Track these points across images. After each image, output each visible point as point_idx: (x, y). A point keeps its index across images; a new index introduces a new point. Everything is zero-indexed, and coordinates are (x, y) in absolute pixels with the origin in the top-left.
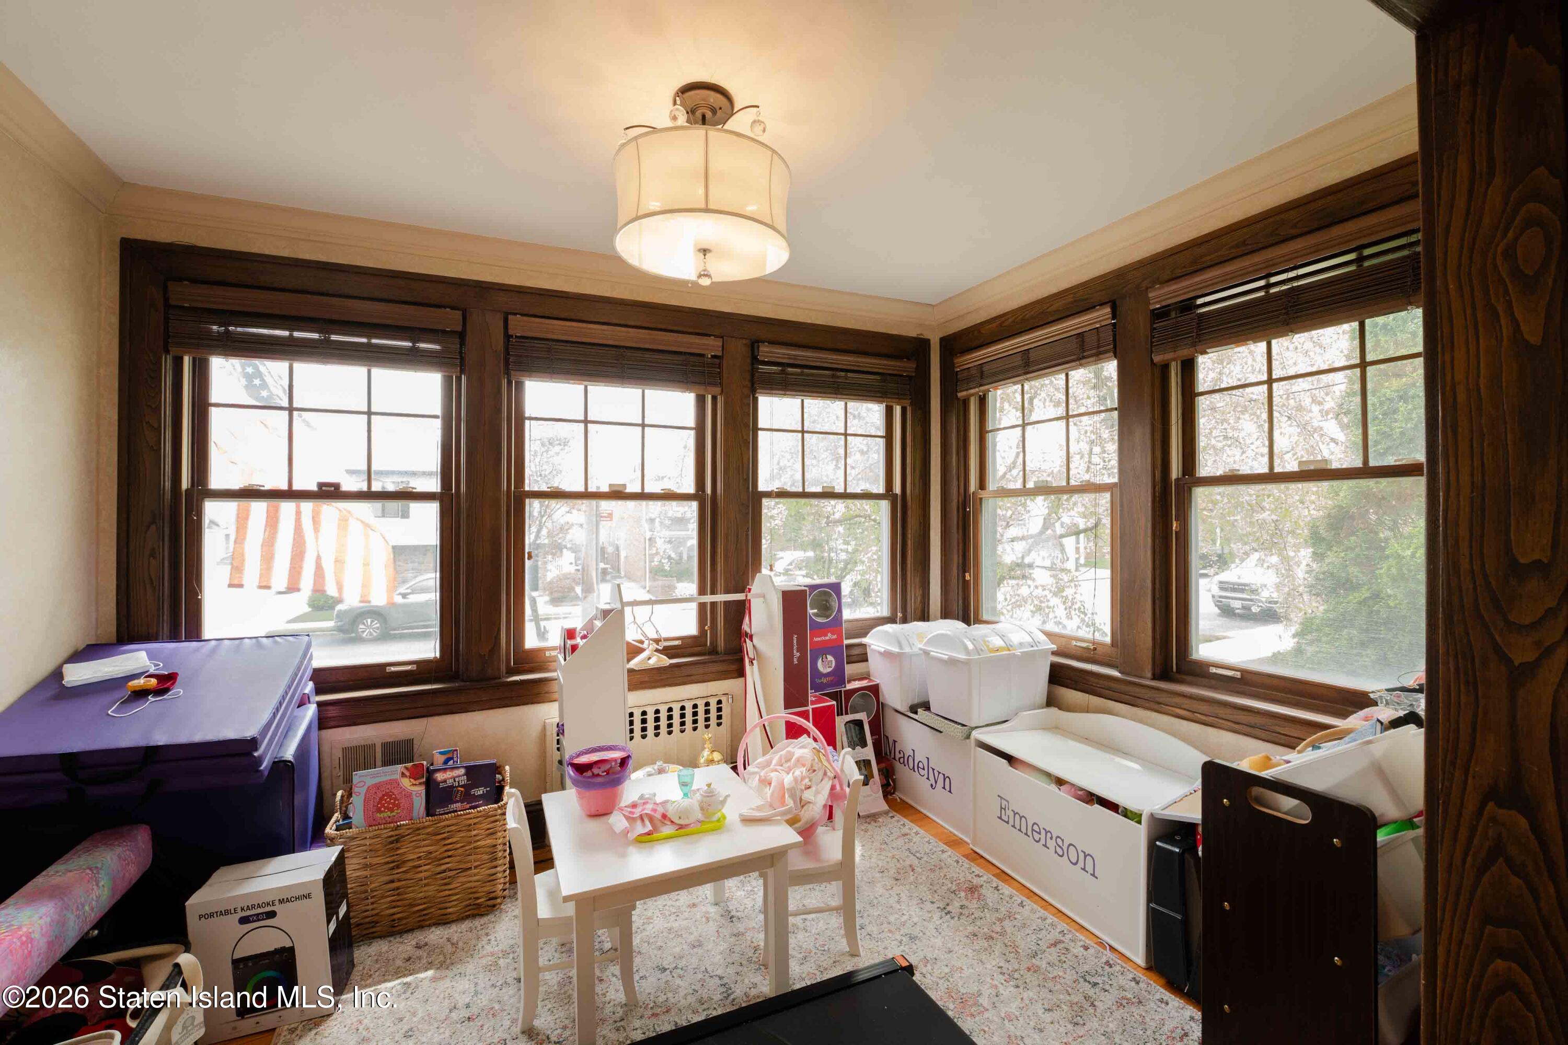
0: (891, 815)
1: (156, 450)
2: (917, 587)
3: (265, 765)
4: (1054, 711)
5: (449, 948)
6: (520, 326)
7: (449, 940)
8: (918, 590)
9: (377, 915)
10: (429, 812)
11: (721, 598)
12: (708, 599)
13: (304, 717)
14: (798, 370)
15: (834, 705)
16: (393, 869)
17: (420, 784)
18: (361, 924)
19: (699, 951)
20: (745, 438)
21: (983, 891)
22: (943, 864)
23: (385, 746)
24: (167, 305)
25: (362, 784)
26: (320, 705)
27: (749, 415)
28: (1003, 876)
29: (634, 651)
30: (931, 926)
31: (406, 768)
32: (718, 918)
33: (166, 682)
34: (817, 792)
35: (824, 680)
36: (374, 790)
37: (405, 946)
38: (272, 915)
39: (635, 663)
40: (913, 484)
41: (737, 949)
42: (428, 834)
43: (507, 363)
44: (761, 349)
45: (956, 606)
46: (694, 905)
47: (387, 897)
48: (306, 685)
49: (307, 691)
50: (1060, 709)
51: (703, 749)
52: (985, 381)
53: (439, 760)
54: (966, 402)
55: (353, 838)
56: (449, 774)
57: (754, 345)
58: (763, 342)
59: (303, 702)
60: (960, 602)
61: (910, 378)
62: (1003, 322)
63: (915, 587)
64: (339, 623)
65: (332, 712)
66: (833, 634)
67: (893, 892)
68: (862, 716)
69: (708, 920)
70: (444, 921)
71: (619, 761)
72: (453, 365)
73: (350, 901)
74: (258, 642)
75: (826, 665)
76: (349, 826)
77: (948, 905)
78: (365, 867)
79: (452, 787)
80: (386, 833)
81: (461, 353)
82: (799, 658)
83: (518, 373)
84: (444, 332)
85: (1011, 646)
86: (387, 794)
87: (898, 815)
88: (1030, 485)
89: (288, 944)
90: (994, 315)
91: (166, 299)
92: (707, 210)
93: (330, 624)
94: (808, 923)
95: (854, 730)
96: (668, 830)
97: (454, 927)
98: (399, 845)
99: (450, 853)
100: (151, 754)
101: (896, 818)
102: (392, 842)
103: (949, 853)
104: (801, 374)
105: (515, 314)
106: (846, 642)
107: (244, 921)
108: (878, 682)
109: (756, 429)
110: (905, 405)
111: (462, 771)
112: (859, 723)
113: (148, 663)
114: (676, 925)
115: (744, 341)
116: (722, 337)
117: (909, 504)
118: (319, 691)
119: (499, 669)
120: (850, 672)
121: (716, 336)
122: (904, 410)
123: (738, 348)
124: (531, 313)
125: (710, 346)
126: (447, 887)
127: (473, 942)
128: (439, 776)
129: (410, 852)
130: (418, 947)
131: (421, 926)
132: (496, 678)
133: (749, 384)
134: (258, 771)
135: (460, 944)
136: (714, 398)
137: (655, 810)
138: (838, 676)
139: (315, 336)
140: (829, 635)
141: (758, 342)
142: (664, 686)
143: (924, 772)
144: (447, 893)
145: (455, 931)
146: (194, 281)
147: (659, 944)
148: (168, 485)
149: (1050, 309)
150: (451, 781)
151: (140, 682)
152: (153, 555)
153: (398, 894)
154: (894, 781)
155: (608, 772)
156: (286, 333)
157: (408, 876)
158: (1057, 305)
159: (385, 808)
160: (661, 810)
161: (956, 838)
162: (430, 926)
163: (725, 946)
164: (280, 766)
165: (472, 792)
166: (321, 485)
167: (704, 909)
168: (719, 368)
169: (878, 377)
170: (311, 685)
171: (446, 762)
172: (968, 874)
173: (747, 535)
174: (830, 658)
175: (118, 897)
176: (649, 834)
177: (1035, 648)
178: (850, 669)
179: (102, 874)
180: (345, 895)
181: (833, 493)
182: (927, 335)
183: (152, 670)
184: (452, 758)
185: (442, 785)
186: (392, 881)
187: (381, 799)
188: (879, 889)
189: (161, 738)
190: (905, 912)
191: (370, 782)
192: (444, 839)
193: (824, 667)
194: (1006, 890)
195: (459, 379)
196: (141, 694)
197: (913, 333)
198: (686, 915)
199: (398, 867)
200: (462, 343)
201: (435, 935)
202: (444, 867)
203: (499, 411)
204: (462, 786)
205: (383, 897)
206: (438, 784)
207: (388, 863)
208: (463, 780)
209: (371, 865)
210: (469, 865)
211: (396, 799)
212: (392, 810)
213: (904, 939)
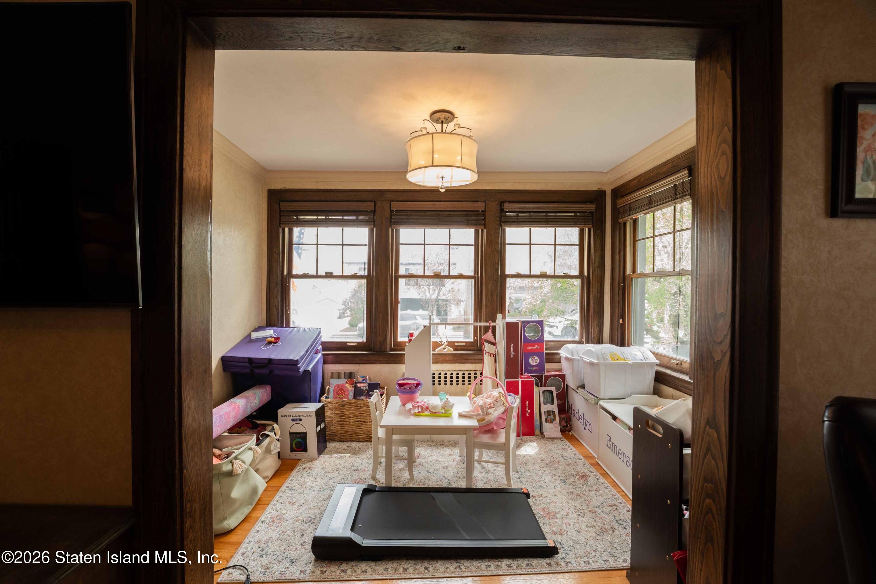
0: (562, 440)
1: (277, 261)
2: (595, 325)
3: (301, 370)
4: (656, 397)
5: (358, 449)
6: (396, 206)
7: (358, 447)
8: (595, 328)
9: (336, 432)
10: (355, 398)
11: (483, 324)
12: (479, 324)
13: (317, 357)
14: (528, 214)
15: (533, 380)
16: (341, 416)
17: (352, 387)
18: (330, 435)
19: (445, 470)
20: (496, 249)
21: (589, 478)
22: (576, 464)
23: (345, 373)
24: (280, 211)
25: (333, 384)
26: (324, 355)
27: (499, 238)
28: (606, 475)
29: (437, 345)
30: (552, 485)
31: (348, 380)
32: (458, 461)
33: (277, 339)
34: (496, 410)
35: (533, 369)
36: (336, 387)
37: (344, 445)
38: (300, 420)
39: (437, 351)
40: (594, 270)
41: (461, 473)
42: (353, 406)
43: (391, 222)
44: (504, 205)
45: (618, 338)
46: (451, 455)
47: (340, 426)
48: (319, 346)
49: (319, 348)
50: (659, 396)
51: (467, 392)
52: (632, 213)
53: (360, 379)
54: (625, 224)
55: (329, 402)
56: (362, 385)
57: (501, 203)
58: (506, 202)
59: (317, 352)
60: (619, 335)
61: (592, 213)
62: (640, 179)
63: (594, 326)
64: (359, 333)
65: (330, 358)
66: (538, 346)
67: (542, 469)
68: (553, 389)
69: (454, 461)
70: (358, 440)
71: (415, 385)
72: (371, 225)
73: (326, 423)
74: (305, 330)
75: (534, 361)
76: (328, 398)
77: (566, 479)
78: (333, 414)
79: (363, 390)
80: (339, 403)
81: (374, 219)
82: (514, 355)
83: (396, 226)
84: (367, 211)
85: (627, 358)
86: (341, 389)
87: (566, 441)
88: (677, 269)
89: (305, 431)
90: (636, 175)
91: (280, 208)
92: (432, 166)
93: (356, 333)
94: (495, 471)
95: (548, 395)
96: (427, 413)
97: (361, 443)
98: (343, 408)
99: (361, 415)
100: (270, 361)
101: (564, 442)
102: (341, 406)
103: (583, 460)
104: (530, 216)
105: (394, 201)
106: (545, 352)
107: (293, 420)
108: (564, 373)
109: (504, 244)
110: (590, 228)
111: (367, 384)
112: (551, 392)
113: (273, 333)
114: (440, 460)
115: (497, 203)
116: (485, 202)
117: (591, 281)
118: (324, 350)
119: (386, 348)
120: (548, 367)
121: (481, 202)
122: (589, 230)
123: (493, 206)
124: (400, 200)
125: (480, 207)
126: (360, 427)
127: (366, 449)
128: (359, 385)
129: (348, 411)
130: (348, 447)
131: (350, 441)
132: (385, 352)
133: (499, 223)
134: (299, 372)
135: (362, 449)
136: (482, 231)
137: (424, 405)
138: (540, 367)
139: (324, 217)
140: (536, 346)
141: (503, 202)
142: (456, 363)
143: (582, 421)
144: (359, 430)
145: (361, 445)
146: (288, 201)
147: (431, 464)
148: (280, 273)
149: (660, 172)
150: (363, 387)
151: (269, 339)
152: (276, 297)
153: (343, 426)
154: (571, 425)
155: (410, 388)
156: (316, 218)
157: (346, 420)
158: (665, 169)
159: (341, 394)
160: (426, 405)
161: (591, 455)
162: (353, 441)
163: (457, 471)
164: (306, 372)
165: (370, 393)
166: (326, 273)
167: (454, 457)
168: (484, 216)
169: (573, 214)
170: (320, 347)
171: (363, 381)
172: (586, 470)
173: (497, 295)
174: (536, 358)
175: (261, 405)
176: (419, 412)
177: (644, 361)
178: (547, 366)
179: (257, 396)
180: (325, 421)
181: (546, 275)
182: (604, 188)
183: (274, 336)
184: (365, 380)
185: (359, 389)
186: (341, 421)
187: (339, 390)
188: (537, 466)
189: (273, 356)
190: (543, 477)
191: (336, 383)
192: (359, 409)
193: (533, 362)
194: (602, 480)
195: (373, 229)
196: (270, 343)
197: (595, 188)
198: (446, 457)
199: (343, 416)
200: (374, 215)
201: (354, 444)
202: (358, 419)
203: (387, 242)
204: (366, 390)
205: (338, 426)
206: (358, 388)
207: (339, 414)
208: (367, 388)
209: (334, 414)
210: (367, 421)
211: (344, 391)
212: (342, 395)
213: (536, 486)
